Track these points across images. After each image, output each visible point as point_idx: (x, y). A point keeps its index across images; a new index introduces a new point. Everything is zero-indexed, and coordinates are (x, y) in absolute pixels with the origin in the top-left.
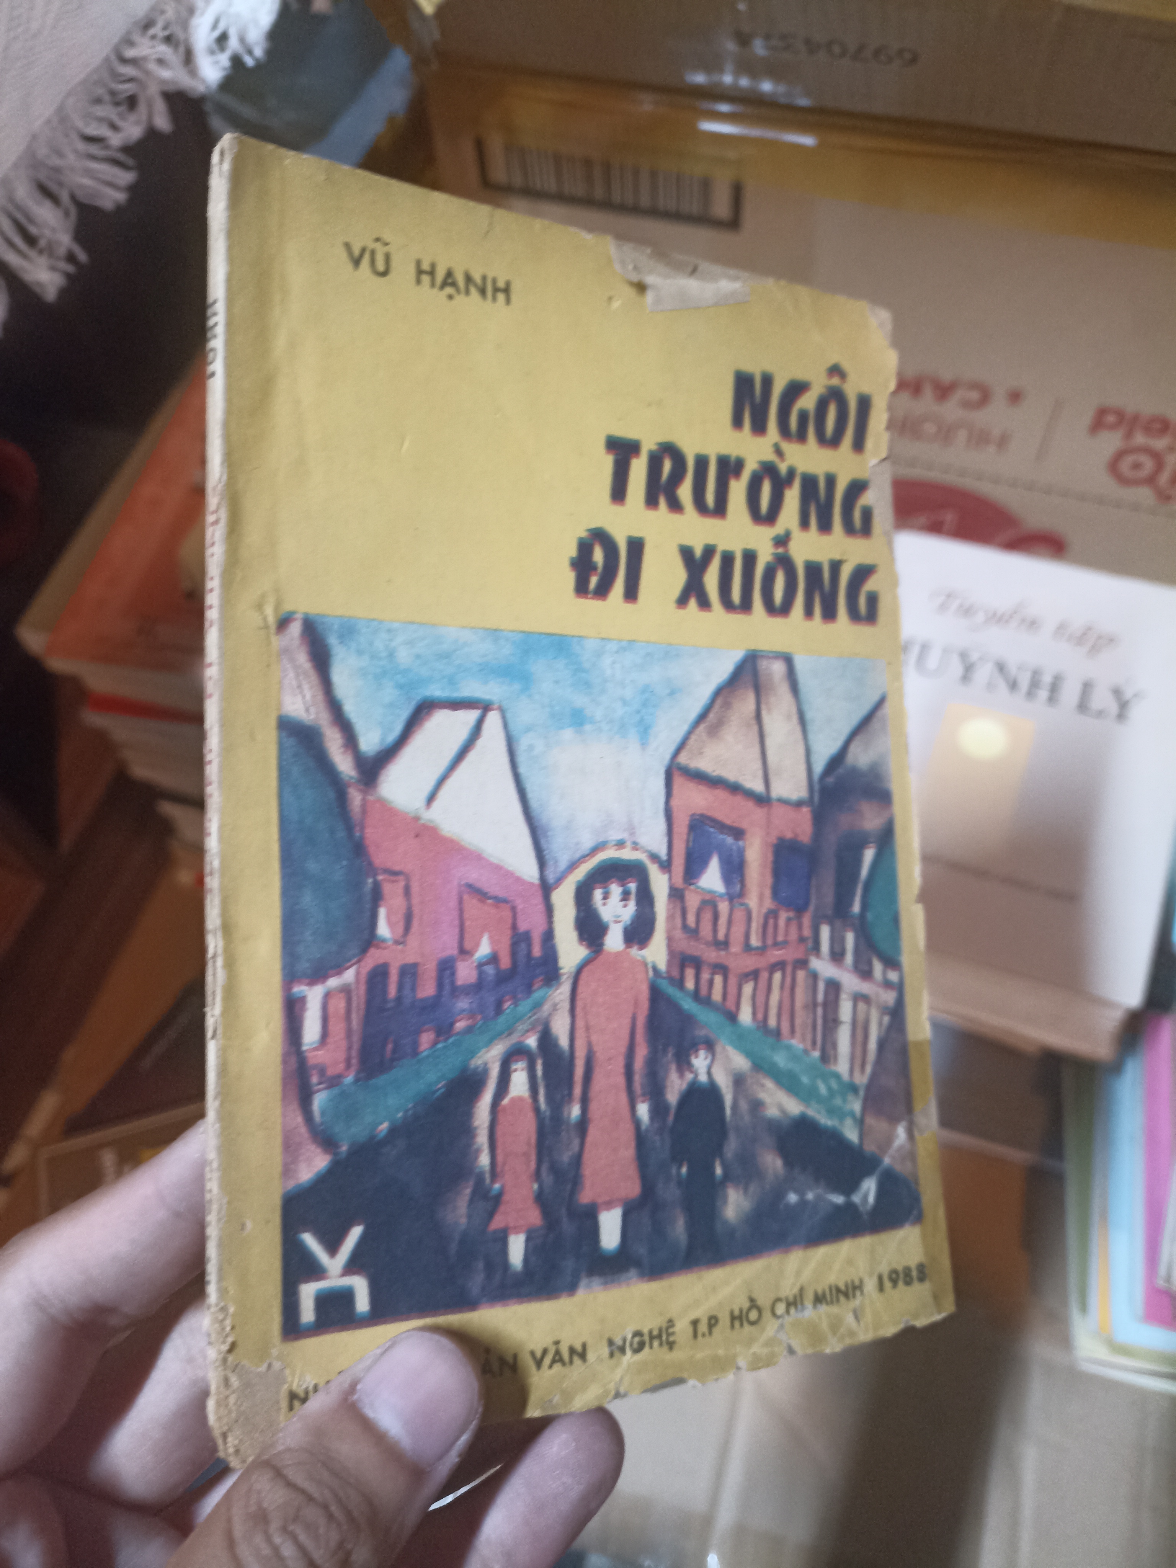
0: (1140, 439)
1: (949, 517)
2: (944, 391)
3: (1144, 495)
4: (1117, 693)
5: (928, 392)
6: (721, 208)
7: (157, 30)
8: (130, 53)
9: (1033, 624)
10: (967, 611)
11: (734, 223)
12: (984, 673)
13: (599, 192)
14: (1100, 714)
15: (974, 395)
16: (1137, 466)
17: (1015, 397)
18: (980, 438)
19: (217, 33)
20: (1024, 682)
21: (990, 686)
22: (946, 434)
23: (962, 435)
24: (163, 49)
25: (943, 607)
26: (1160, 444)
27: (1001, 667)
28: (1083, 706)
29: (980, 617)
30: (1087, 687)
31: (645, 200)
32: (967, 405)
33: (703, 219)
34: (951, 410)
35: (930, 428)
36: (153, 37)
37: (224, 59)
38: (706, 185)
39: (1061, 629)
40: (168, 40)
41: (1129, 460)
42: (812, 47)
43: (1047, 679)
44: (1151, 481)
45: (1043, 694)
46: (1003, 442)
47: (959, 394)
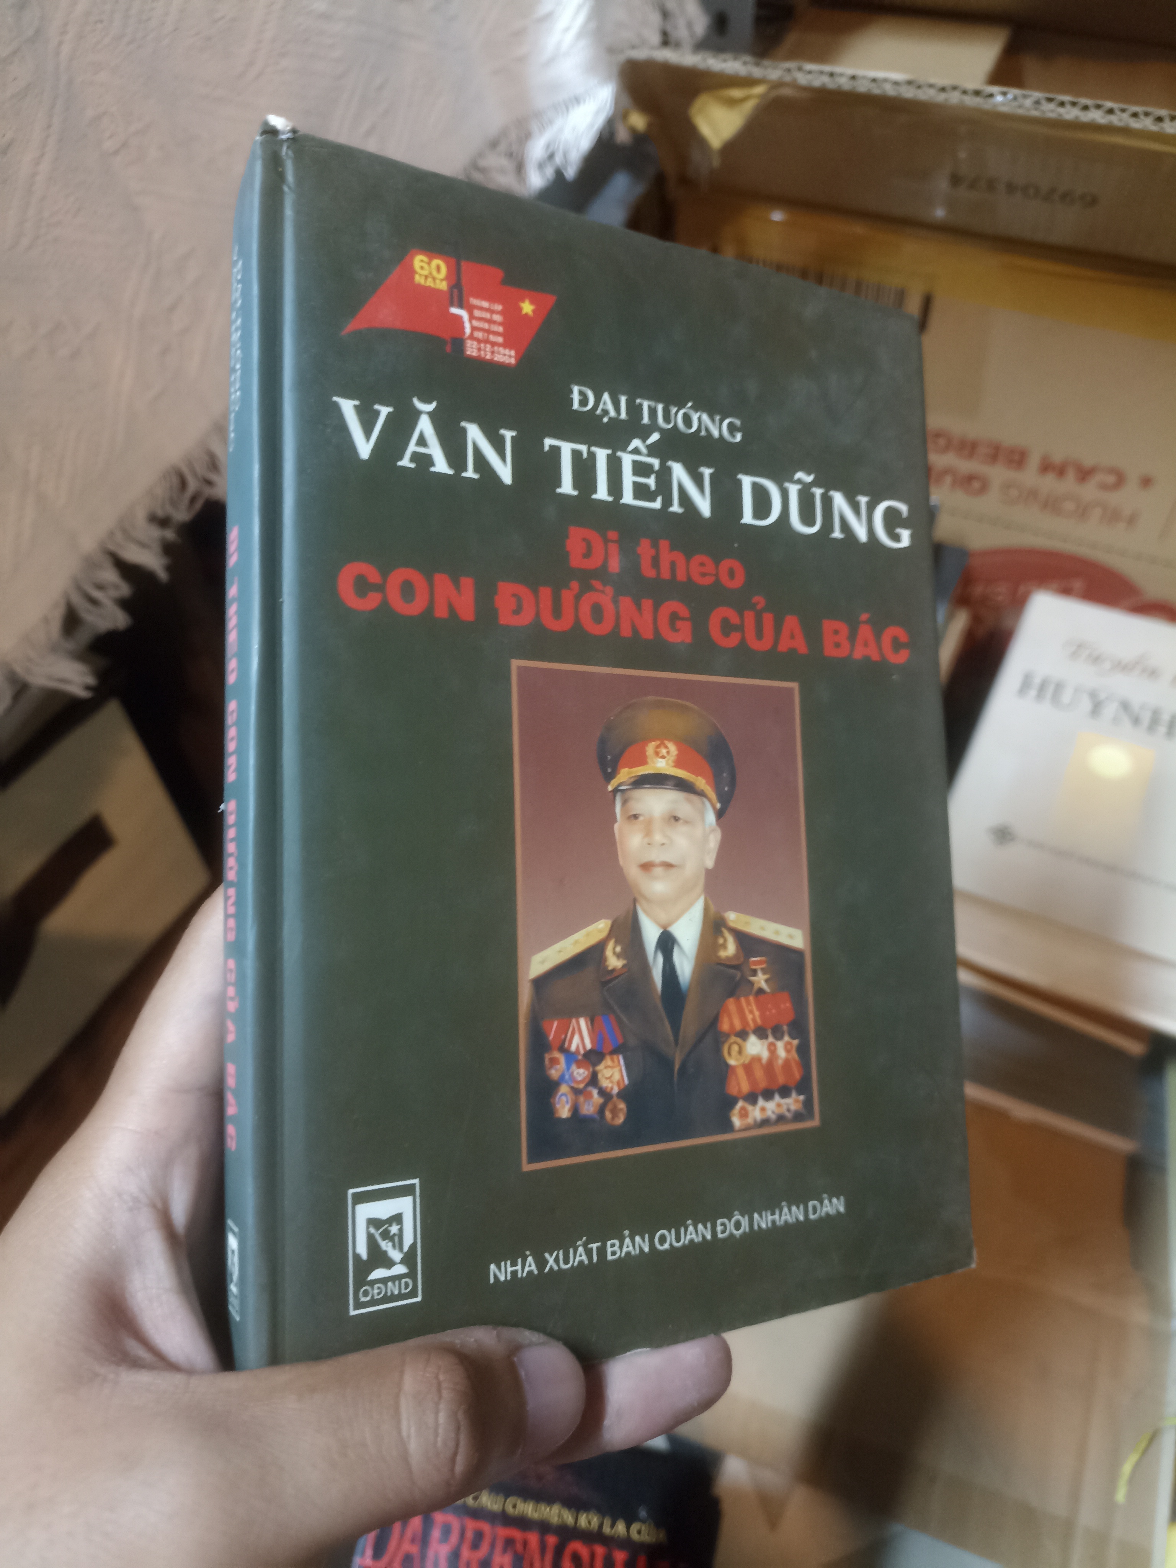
1: (1078, 584)
2: (1084, 474)
5: (1071, 475)
7: (503, 147)
8: (483, 163)
9: (1153, 674)
10: (1096, 659)
12: (1110, 710)
15: (1111, 479)
17: (1146, 482)
18: (1112, 516)
19: (548, 153)
20: (1146, 718)
21: (1116, 720)
22: (1083, 512)
23: (1097, 512)
24: (505, 162)
25: (1075, 655)
27: (1125, 706)
29: (1107, 665)
32: (1104, 487)
34: (1089, 491)
35: (1069, 506)
36: (499, 153)
37: (550, 172)
38: (901, 296)
40: (510, 155)
42: (1011, 188)
43: (1166, 717)
45: (1162, 729)
46: (1132, 520)
47: (1099, 478)
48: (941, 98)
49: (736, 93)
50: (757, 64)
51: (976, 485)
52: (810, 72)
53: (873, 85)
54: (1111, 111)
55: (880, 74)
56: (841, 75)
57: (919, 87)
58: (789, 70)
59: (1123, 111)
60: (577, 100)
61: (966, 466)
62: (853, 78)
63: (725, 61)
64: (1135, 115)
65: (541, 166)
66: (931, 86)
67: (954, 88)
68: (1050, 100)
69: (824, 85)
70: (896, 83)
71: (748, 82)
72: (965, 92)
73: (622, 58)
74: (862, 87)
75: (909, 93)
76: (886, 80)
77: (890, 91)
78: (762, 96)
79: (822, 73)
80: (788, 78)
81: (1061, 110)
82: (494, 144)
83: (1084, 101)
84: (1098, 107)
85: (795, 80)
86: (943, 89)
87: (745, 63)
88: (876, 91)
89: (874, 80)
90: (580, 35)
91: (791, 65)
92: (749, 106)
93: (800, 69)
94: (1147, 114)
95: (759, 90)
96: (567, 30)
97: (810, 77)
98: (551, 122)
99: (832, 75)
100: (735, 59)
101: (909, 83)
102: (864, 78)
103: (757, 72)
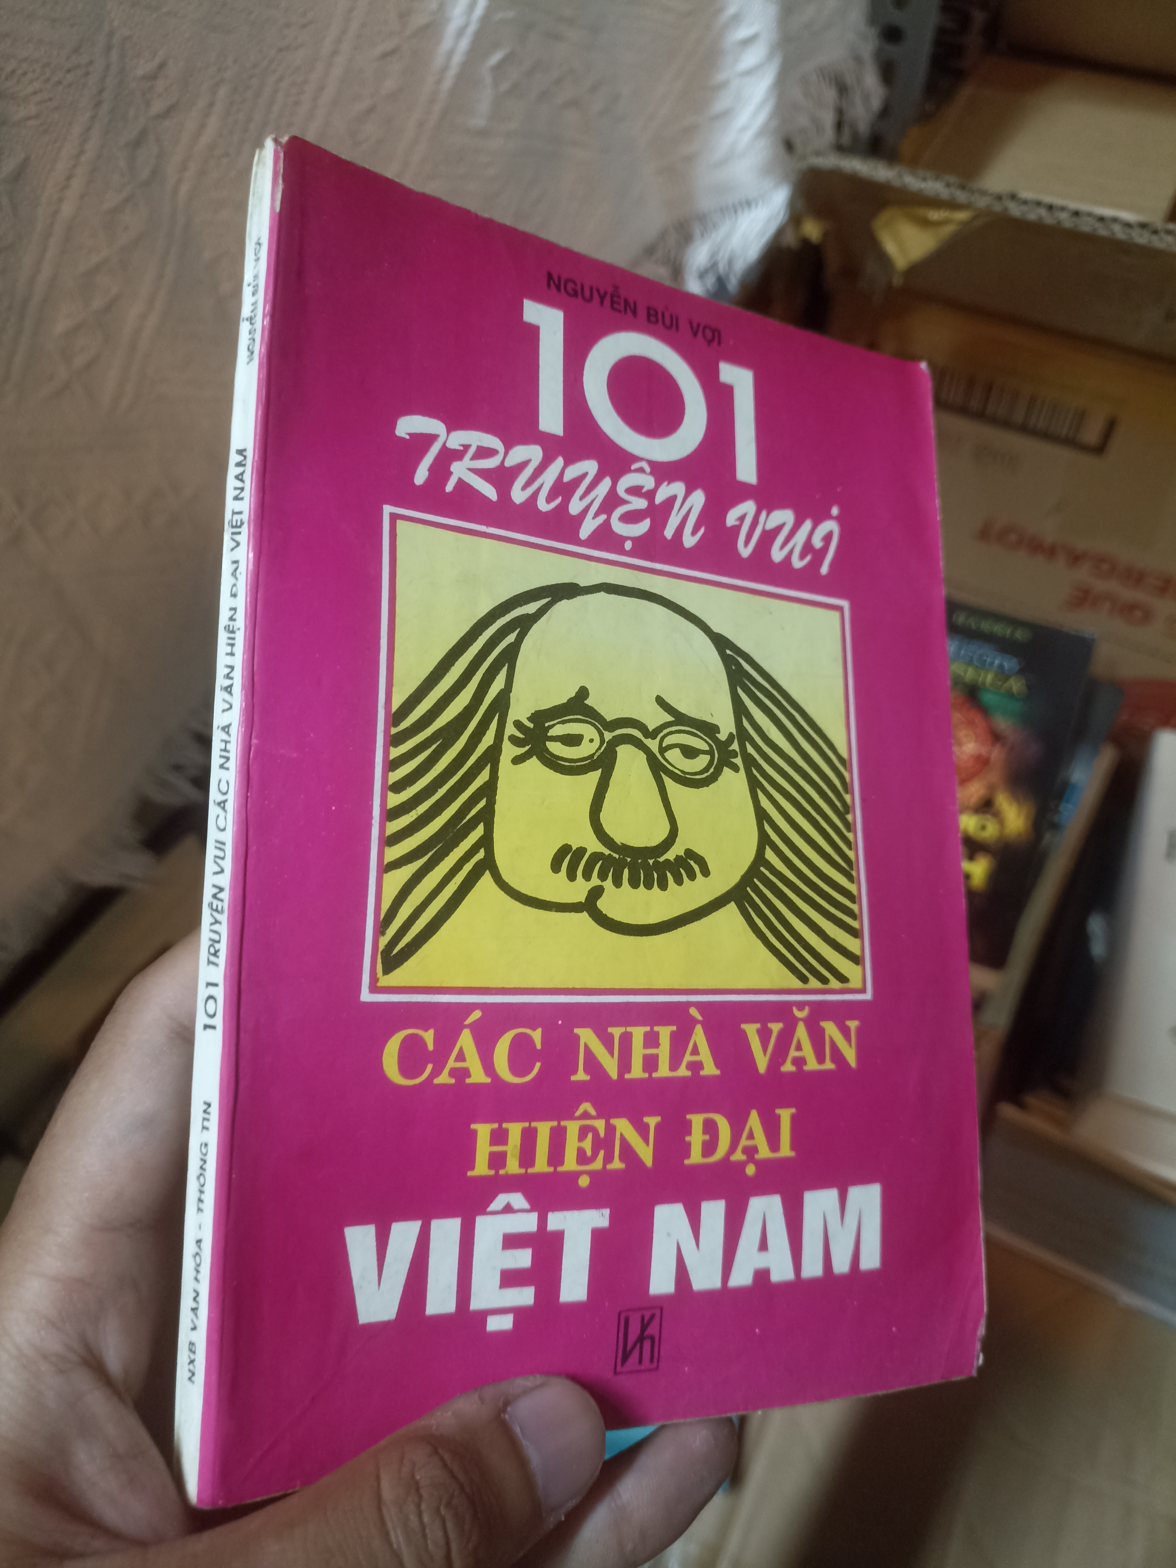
6: (1091, 434)
11: (1100, 449)
13: (975, 404)
19: (712, 262)
31: (1018, 417)
33: (1071, 442)
37: (710, 281)
49: (935, 215)
51: (1138, 614)
52: (1025, 202)
53: (1098, 225)
55: (1107, 212)
56: (1062, 209)
57: (1155, 232)
58: (1000, 198)
60: (748, 204)
61: (1129, 594)
62: (1076, 214)
63: (925, 179)
65: (702, 275)
69: (1040, 218)
70: (1128, 225)
71: (950, 205)
73: (803, 165)
74: (1086, 226)
75: (1142, 238)
76: (1115, 220)
77: (1119, 233)
78: (965, 224)
79: (1039, 204)
80: (998, 208)
82: (650, 251)
85: (1006, 210)
87: (948, 185)
88: (1103, 232)
89: (1101, 219)
90: (760, 134)
92: (948, 230)
93: (1013, 198)
95: (962, 216)
96: (744, 129)
97: (1024, 208)
98: (715, 226)
99: (1051, 208)
100: (937, 178)
101: (1143, 226)
102: (1090, 214)
103: (962, 197)
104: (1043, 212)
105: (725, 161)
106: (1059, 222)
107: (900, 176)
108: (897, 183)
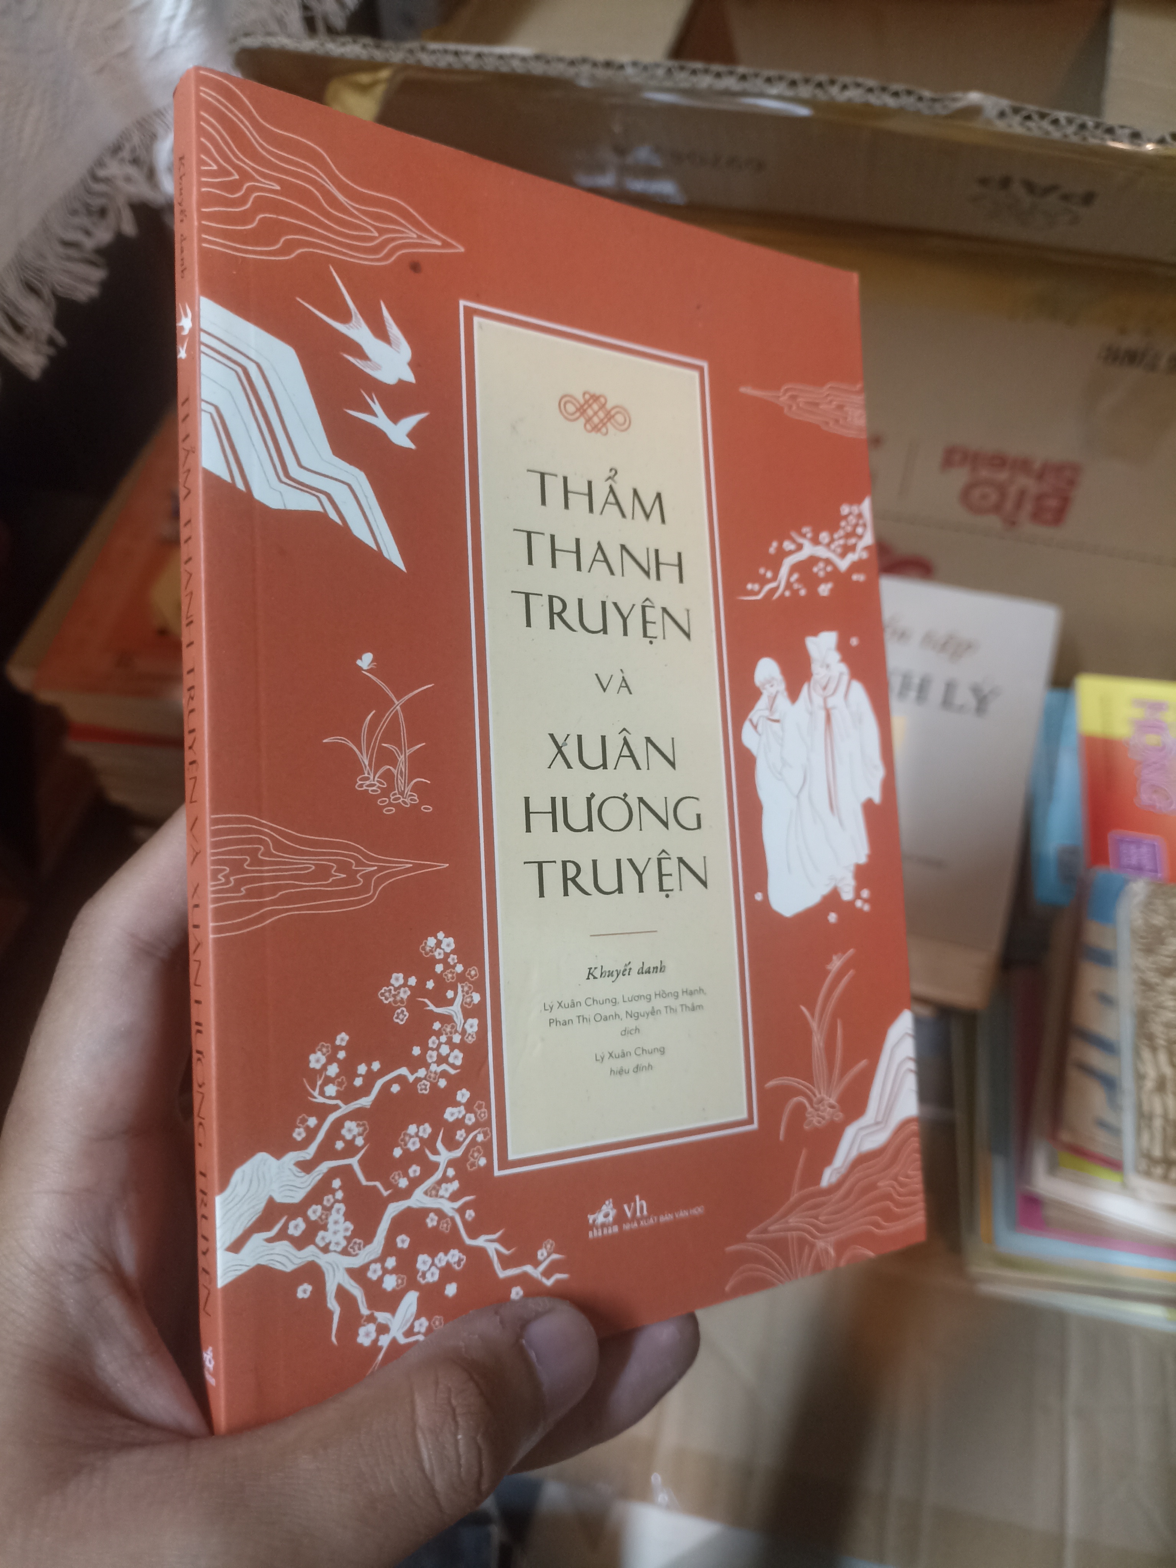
0: (984, 473)
3: (993, 521)
4: (976, 690)
7: (126, 154)
8: (102, 173)
9: (903, 636)
14: (961, 709)
16: (984, 497)
20: (897, 684)
24: (132, 170)
26: (1002, 476)
28: (947, 702)
30: (950, 687)
36: (122, 160)
39: (928, 639)
40: (135, 161)
41: (976, 493)
43: (916, 681)
44: (997, 508)
45: (913, 694)
48: (571, 72)
49: (365, 78)
50: (378, 47)
52: (434, 52)
53: (500, 62)
54: (743, 78)
55: (507, 50)
56: (467, 53)
57: (548, 62)
58: (411, 51)
59: (756, 75)
62: (479, 56)
63: (344, 44)
64: (769, 80)
66: (560, 60)
67: (584, 61)
68: (682, 68)
69: (450, 65)
70: (524, 59)
71: (373, 66)
72: (595, 64)
73: (236, 48)
74: (491, 65)
75: (538, 69)
76: (513, 56)
77: (518, 67)
78: (390, 80)
79: (446, 52)
80: (411, 61)
81: (694, 79)
82: (114, 151)
83: (716, 67)
84: (731, 73)
85: (419, 62)
86: (572, 63)
87: (364, 46)
88: (504, 69)
89: (501, 57)
90: (187, 25)
91: (414, 45)
92: (379, 90)
93: (423, 49)
94: (781, 78)
95: (384, 74)
96: (172, 18)
97: (433, 58)
99: (456, 54)
100: (355, 42)
101: (538, 58)
102: (491, 55)
103: (379, 55)
104: (450, 59)
105: (161, 53)
106: (466, 66)
107: (322, 45)
108: (320, 51)
